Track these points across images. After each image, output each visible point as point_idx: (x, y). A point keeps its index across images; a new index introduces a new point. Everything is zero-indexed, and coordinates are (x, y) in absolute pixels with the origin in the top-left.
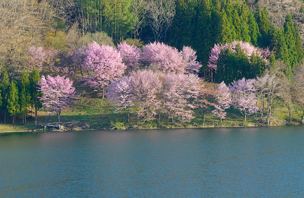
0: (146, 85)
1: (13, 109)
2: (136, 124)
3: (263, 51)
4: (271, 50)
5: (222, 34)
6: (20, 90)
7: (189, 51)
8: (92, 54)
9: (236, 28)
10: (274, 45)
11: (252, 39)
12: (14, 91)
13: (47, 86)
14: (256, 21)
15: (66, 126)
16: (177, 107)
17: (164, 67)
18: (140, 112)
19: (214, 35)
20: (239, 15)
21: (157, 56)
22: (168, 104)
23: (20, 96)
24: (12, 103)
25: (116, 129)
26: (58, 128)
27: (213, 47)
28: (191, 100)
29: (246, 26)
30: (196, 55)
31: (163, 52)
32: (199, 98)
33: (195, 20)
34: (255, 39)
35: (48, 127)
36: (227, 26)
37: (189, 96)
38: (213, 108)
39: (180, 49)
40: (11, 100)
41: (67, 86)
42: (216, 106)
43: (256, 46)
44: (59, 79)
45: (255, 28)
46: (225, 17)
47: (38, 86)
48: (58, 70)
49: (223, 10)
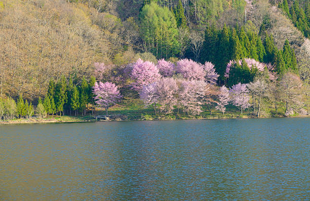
0: (167, 88)
1: (75, 105)
2: (160, 116)
3: (266, 66)
4: (272, 65)
5: (236, 53)
6: (80, 93)
7: (209, 65)
8: (136, 67)
9: (247, 49)
10: (275, 61)
11: (259, 57)
12: (76, 93)
13: (99, 89)
14: (263, 44)
15: (111, 118)
16: (189, 104)
17: (188, 76)
18: (162, 107)
19: (230, 54)
20: (250, 40)
21: (184, 69)
22: (182, 101)
23: (80, 96)
24: (74, 101)
25: (145, 120)
26: (105, 119)
27: (229, 62)
28: (200, 99)
29: (254, 48)
30: (214, 68)
31: (189, 66)
32: (206, 97)
33: (218, 44)
34: (262, 57)
35: (99, 119)
36: (239, 47)
37: (197, 96)
38: (216, 104)
39: (203, 63)
40: (74, 99)
41: (114, 90)
42: (218, 103)
43: (261, 62)
44: (108, 84)
45: (262, 49)
46: (238, 42)
47: (93, 89)
48: (112, 78)
49: (237, 37)
